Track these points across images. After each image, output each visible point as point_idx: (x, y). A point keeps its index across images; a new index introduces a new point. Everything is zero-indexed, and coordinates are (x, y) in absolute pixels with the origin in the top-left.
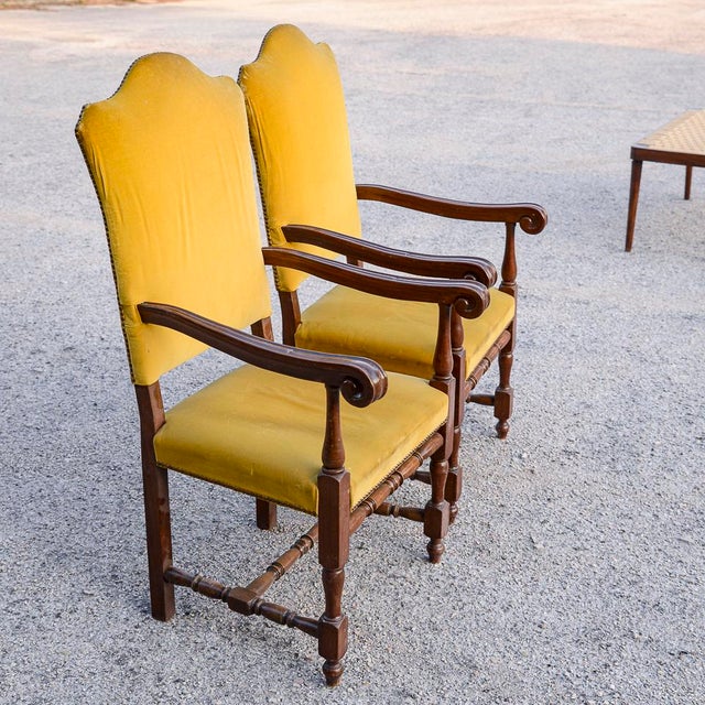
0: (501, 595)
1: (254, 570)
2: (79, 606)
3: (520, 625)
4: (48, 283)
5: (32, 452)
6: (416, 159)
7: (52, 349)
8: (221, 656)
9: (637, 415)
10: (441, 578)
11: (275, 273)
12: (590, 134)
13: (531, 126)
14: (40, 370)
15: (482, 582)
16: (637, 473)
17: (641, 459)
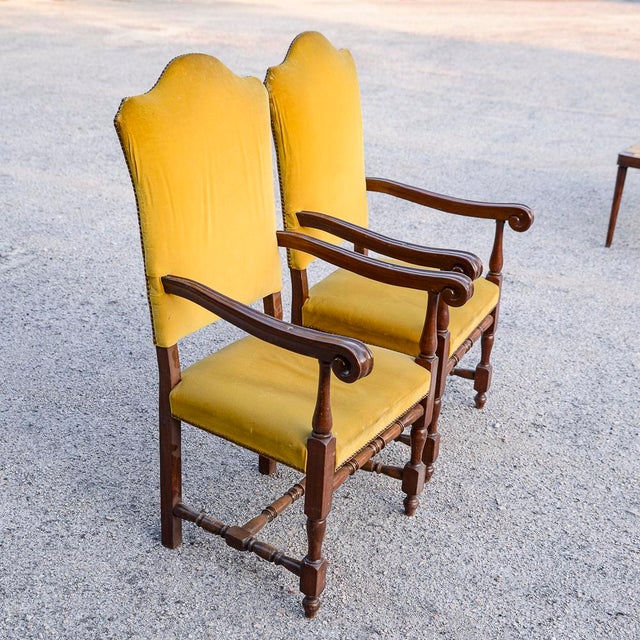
0: (465, 549)
1: (253, 510)
2: (101, 530)
3: (479, 577)
4: (101, 242)
5: (74, 392)
6: (429, 152)
7: (99, 302)
8: (217, 583)
9: (600, 396)
10: (413, 530)
11: (288, 253)
12: (585, 137)
13: (533, 127)
14: (87, 319)
15: (449, 536)
16: (595, 448)
17: (600, 436)
